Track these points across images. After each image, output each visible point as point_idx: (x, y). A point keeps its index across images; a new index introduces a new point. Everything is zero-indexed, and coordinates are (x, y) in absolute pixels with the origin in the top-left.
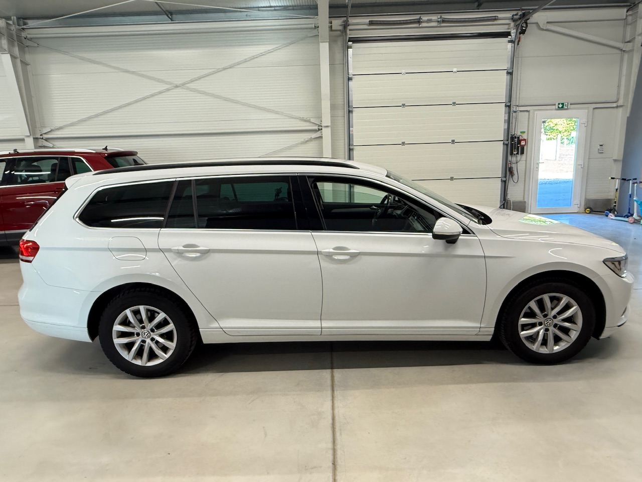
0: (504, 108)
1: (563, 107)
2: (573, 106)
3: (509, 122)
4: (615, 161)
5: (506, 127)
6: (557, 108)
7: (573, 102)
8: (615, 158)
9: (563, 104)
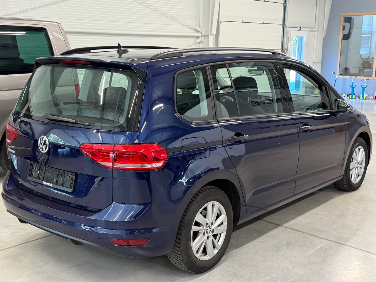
0: (282, 28)
1: (300, 29)
2: (303, 29)
3: (283, 37)
4: (314, 62)
5: (282, 41)
6: (298, 30)
7: (303, 27)
8: (314, 61)
9: (301, 27)
